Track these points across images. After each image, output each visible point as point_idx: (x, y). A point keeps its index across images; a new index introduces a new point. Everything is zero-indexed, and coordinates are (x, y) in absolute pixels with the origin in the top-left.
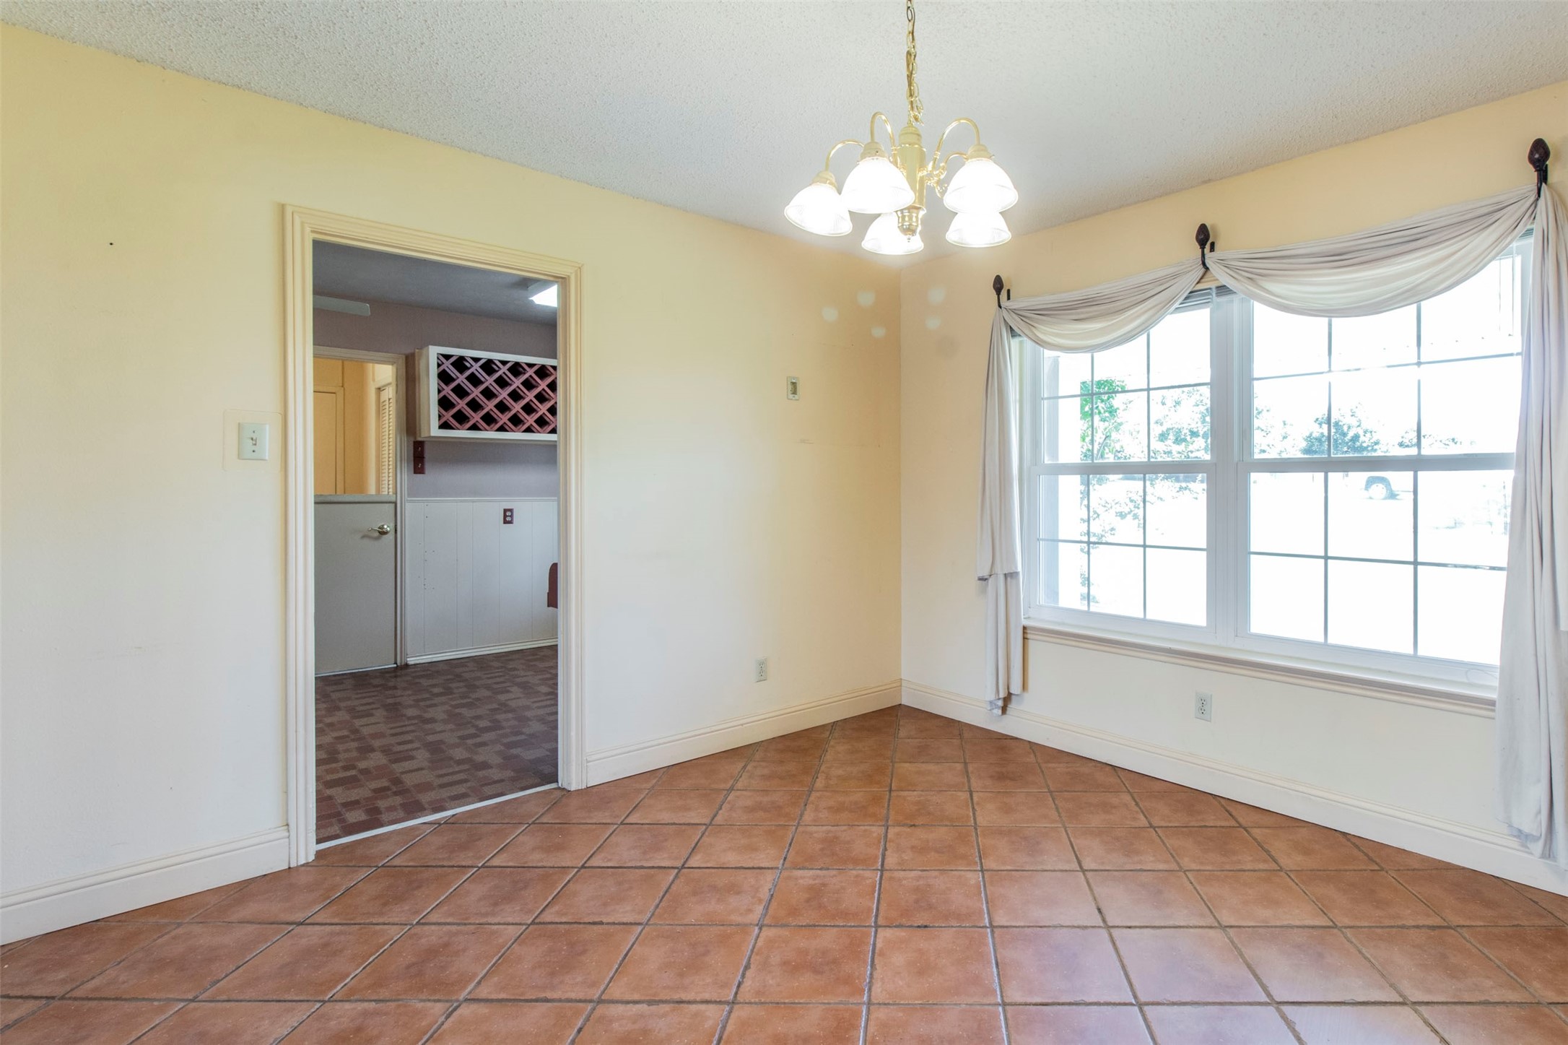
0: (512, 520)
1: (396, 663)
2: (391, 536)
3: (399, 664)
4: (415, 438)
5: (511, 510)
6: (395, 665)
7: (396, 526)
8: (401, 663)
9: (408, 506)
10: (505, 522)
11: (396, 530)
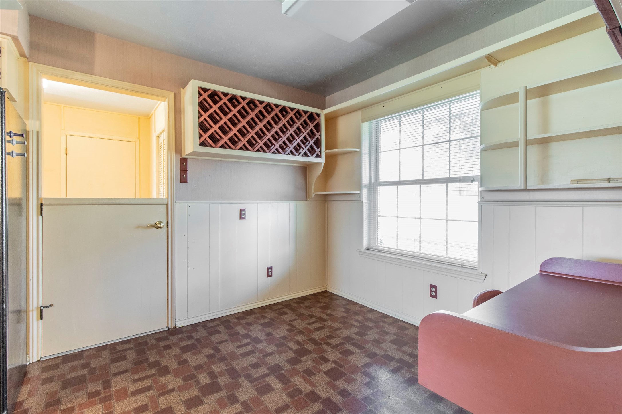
0: (245, 216)
1: (168, 327)
2: (164, 230)
3: (170, 327)
4: (181, 156)
5: (244, 210)
6: (167, 329)
7: (167, 222)
8: (171, 326)
9: (177, 207)
10: (241, 218)
11: (167, 226)
